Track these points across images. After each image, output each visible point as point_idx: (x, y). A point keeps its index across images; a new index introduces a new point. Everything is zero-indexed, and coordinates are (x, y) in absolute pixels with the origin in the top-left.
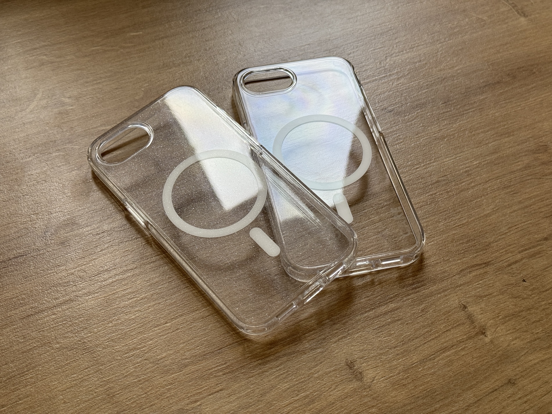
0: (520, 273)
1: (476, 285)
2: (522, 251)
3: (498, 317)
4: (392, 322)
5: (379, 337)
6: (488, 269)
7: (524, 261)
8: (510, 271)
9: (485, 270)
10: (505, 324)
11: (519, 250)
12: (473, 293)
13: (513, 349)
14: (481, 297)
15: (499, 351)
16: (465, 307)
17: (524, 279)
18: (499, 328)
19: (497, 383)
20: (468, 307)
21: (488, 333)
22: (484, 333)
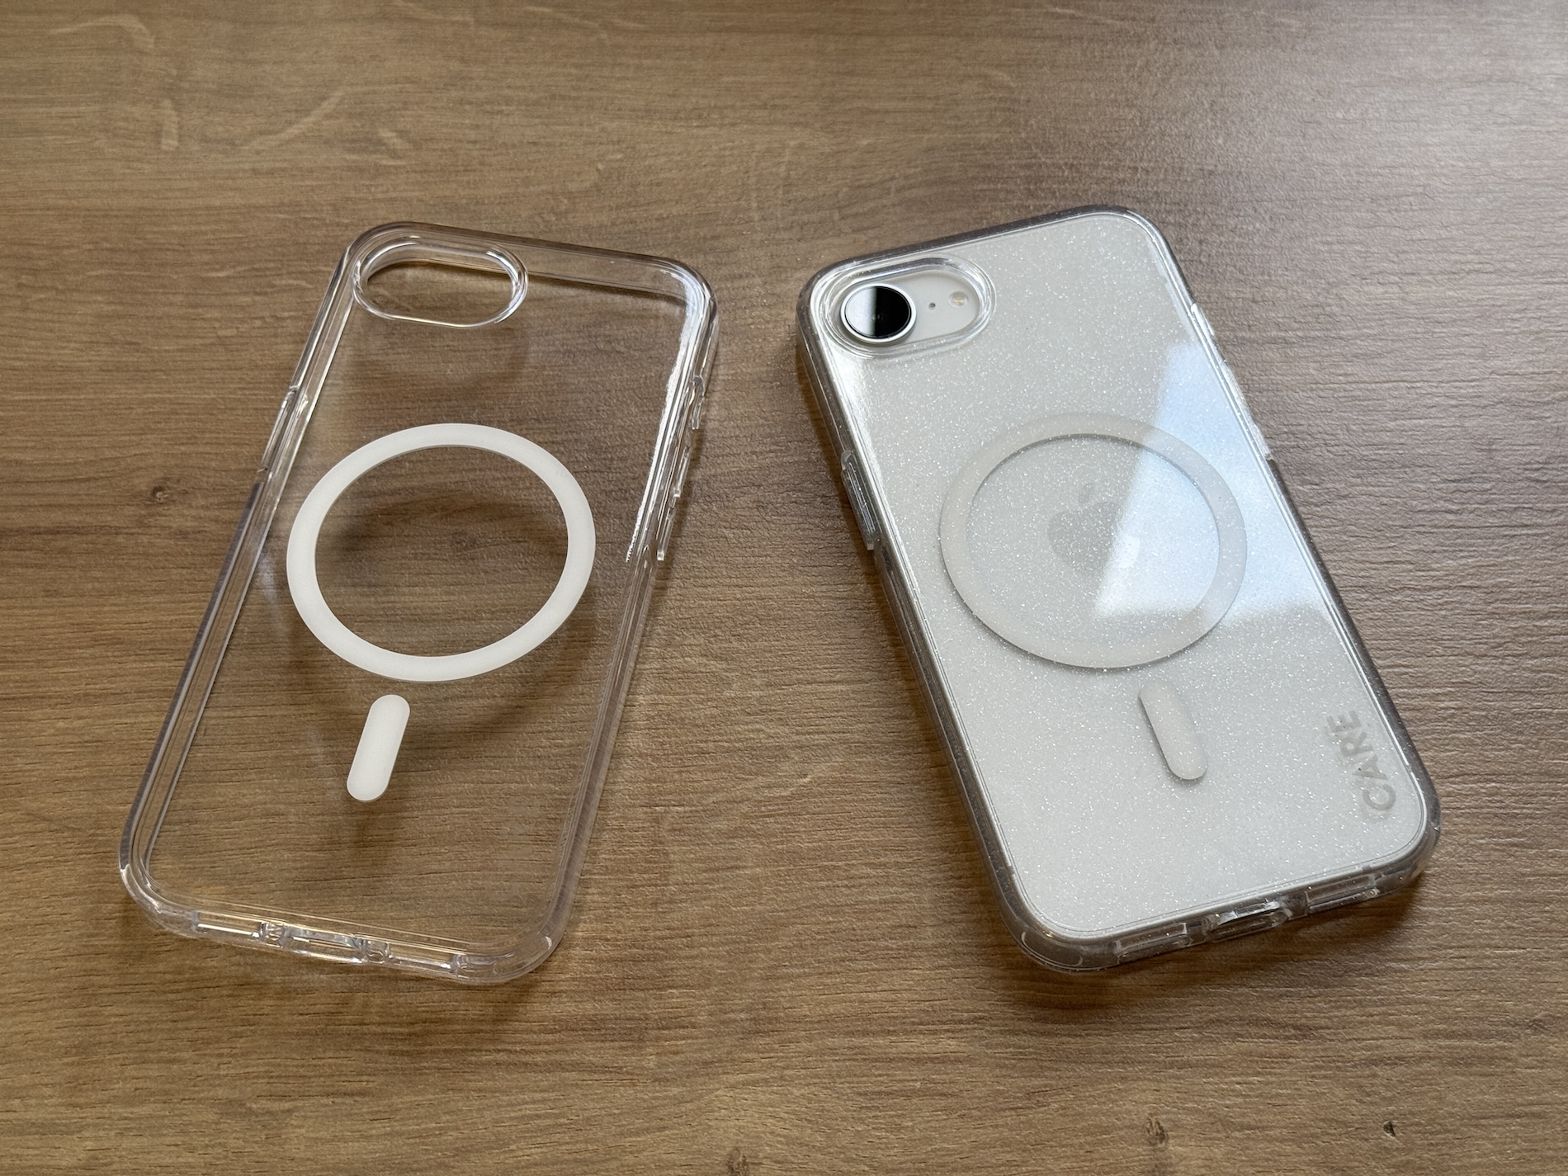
0: (1390, 1101)
1: (1232, 1082)
2: (1438, 1034)
4: (922, 1093)
5: (862, 1121)
6: (1298, 1047)
7: (1426, 1066)
8: (1364, 1081)
9: (1287, 1049)
11: (1430, 1026)
12: (1210, 1102)
14: (1227, 1124)
16: (1162, 1136)
17: (1395, 1122)
20: (1171, 1141)
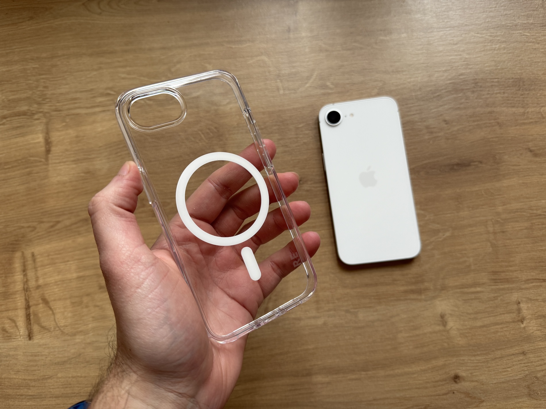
1: (531, 291)
3: (535, 315)
4: (474, 299)
9: (542, 284)
10: (537, 320)
12: (528, 296)
13: (534, 336)
14: (531, 300)
15: (526, 334)
16: (519, 303)
18: (532, 321)
19: (516, 351)
20: (521, 304)
21: (525, 322)
22: (523, 321)
